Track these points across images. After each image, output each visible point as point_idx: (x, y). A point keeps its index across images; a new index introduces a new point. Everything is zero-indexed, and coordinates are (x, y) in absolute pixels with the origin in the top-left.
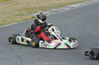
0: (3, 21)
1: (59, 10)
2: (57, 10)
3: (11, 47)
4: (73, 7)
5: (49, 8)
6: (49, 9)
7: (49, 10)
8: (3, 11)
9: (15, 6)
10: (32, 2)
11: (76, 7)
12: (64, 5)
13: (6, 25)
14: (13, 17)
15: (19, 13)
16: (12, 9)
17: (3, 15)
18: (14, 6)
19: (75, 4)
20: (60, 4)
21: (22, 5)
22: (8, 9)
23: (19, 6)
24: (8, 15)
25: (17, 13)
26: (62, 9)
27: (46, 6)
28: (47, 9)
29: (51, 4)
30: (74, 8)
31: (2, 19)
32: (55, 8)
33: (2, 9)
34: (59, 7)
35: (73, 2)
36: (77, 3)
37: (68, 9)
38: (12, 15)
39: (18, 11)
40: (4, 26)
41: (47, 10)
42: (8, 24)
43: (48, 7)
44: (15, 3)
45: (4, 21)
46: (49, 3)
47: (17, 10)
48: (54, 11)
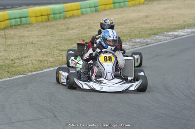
0: (39, 62)
1: (149, 40)
2: (144, 41)
3: (53, 114)
4: (177, 36)
5: (129, 36)
6: (129, 39)
7: (130, 41)
8: (39, 42)
9: (63, 33)
10: (96, 24)
11: (182, 36)
12: (159, 31)
13: (45, 70)
14: (59, 53)
15: (70, 46)
16: (57, 38)
17: (39, 50)
18: (60, 33)
19: (182, 29)
20: (151, 29)
21: (76, 31)
22: (49, 37)
23: (70, 32)
24: (49, 51)
25: (67, 47)
26: (154, 40)
27: (123, 33)
28: (125, 39)
29: (133, 29)
30: (180, 38)
31: (37, 58)
32: (141, 37)
33: (36, 38)
34: (149, 35)
35: (177, 25)
36: (184, 28)
37: (167, 40)
38: (57, 50)
39: (69, 43)
40: (40, 72)
41: (126, 41)
42: (49, 67)
43: (127, 35)
44: (63, 27)
45: (41, 61)
46: (130, 28)
47: (67, 40)
48: (139, 42)
